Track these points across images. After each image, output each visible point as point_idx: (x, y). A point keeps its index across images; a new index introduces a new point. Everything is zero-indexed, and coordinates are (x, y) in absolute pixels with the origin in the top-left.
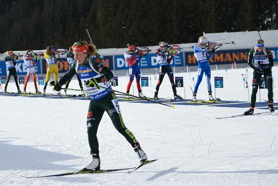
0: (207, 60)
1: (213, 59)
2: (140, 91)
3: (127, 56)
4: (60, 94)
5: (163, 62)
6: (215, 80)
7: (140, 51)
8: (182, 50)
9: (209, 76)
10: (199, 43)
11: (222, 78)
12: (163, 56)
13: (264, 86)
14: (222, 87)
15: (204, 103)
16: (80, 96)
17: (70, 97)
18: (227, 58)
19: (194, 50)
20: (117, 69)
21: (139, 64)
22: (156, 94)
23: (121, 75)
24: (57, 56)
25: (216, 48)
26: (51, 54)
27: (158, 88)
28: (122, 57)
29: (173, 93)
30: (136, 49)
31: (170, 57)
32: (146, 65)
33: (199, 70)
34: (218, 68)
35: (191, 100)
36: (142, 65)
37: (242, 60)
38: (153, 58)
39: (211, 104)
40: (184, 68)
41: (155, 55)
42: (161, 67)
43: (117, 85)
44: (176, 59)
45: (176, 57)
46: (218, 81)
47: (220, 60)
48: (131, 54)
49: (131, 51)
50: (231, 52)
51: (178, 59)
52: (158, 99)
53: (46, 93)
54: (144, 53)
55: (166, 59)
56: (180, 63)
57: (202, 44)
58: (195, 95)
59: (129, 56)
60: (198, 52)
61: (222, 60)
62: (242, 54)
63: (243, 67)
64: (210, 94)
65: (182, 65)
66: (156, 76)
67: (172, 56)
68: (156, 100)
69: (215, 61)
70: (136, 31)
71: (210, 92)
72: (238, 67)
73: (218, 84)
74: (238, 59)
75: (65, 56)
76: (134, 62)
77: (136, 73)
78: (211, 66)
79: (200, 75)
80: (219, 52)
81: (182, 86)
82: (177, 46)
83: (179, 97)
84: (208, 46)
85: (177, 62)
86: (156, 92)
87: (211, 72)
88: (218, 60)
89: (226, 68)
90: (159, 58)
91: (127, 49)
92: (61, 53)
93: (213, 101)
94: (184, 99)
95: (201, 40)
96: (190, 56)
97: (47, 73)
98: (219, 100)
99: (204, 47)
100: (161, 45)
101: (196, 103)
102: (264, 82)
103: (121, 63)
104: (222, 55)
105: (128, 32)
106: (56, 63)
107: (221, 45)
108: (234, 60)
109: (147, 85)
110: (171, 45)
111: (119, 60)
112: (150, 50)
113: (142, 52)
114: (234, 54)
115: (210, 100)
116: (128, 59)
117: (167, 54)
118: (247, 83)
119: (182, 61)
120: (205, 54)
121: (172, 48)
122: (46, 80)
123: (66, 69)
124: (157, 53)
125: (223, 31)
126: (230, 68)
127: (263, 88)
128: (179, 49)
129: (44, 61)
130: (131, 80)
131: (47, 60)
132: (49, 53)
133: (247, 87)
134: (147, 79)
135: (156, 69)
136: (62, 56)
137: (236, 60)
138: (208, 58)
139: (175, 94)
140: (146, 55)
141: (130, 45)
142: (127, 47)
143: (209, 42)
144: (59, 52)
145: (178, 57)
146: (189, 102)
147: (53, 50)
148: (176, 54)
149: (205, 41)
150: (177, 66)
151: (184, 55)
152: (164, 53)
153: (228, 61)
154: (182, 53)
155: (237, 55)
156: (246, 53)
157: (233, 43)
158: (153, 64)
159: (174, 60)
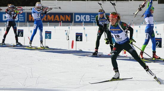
0: (40, 19)
1: (47, 18)
5: (9, 18)
6: (46, 33)
8: (24, 11)
9: (41, 30)
10: (36, 7)
11: (51, 32)
12: (10, 14)
13: (80, 40)
14: (50, 38)
15: (37, 49)
18: (56, 18)
19: (32, 11)
22: (4, 40)
25: (47, 11)
27: (5, 36)
29: (16, 41)
31: (15, 15)
33: (35, 26)
34: (49, 25)
35: (28, 47)
37: (66, 20)
38: (4, 15)
39: (41, 49)
40: (26, 23)
41: (5, 13)
42: (8, 22)
44: (20, 17)
45: (20, 15)
46: (48, 34)
47: (51, 19)
50: (59, 14)
52: (5, 44)
55: (12, 16)
56: (23, 20)
57: (38, 8)
58: (31, 43)
60: (34, 13)
61: (53, 20)
62: (67, 16)
63: (67, 26)
64: (42, 43)
65: (24, 21)
66: (5, 28)
68: (3, 45)
69: (48, 20)
71: (42, 41)
72: (63, 25)
73: (47, 36)
74: (64, 20)
78: (43, 24)
79: (35, 29)
80: (51, 14)
81: (22, 36)
82: (21, 8)
83: (20, 44)
84: (42, 9)
85: (21, 19)
86: (3, 39)
87: (43, 27)
89: (55, 26)
90: (7, 15)
93: (43, 48)
94: (23, 45)
95: (37, 4)
96: (30, 16)
98: (47, 47)
99: (39, 10)
100: (9, 6)
101: (31, 49)
102: (79, 37)
104: (53, 16)
107: (51, 9)
108: (61, 20)
110: (17, 7)
112: (1, 10)
114: (61, 16)
115: (41, 47)
117: (13, 13)
118: (68, 37)
119: (24, 19)
120: (39, 14)
121: (17, 9)
124: (6, 12)
126: (58, 25)
127: (78, 41)
128: (22, 10)
133: (68, 39)
135: (5, 23)
137: (62, 20)
138: (41, 18)
139: (17, 41)
143: (43, 6)
145: (22, 16)
146: (26, 48)
148: (19, 13)
149: (40, 5)
150: (20, 22)
151: (26, 15)
152: (11, 12)
153: (57, 20)
154: (25, 13)
155: (63, 17)
156: (70, 16)
157: (60, 8)
158: (4, 19)
159: (18, 17)
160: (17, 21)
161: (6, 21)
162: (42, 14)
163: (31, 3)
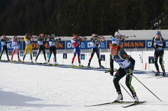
1: (124, 45)
2: (80, 62)
3: (73, 41)
4: (32, 62)
5: (93, 46)
7: (81, 39)
8: (105, 39)
12: (94, 42)
13: (152, 62)
16: (44, 63)
17: (38, 64)
18: (132, 45)
19: (112, 39)
20: (67, 48)
21: (80, 46)
22: (89, 64)
23: (69, 52)
24: (32, 40)
25: (125, 39)
26: (28, 38)
27: (90, 61)
28: (70, 42)
29: (99, 64)
30: (78, 38)
31: (98, 43)
32: (84, 47)
36: (82, 47)
37: (140, 46)
38: (88, 43)
40: (106, 50)
41: (89, 41)
42: (92, 49)
43: (66, 58)
44: (102, 44)
45: (102, 43)
47: (128, 46)
48: (75, 40)
49: (75, 38)
50: (134, 41)
51: (103, 44)
52: (90, 67)
53: (24, 61)
54: (83, 40)
55: (96, 44)
56: (104, 47)
57: (117, 36)
59: (74, 42)
60: (114, 40)
61: (129, 46)
62: (140, 43)
63: (141, 51)
65: (105, 48)
66: (90, 54)
67: (99, 43)
68: (89, 68)
70: (79, 27)
72: (137, 51)
74: (138, 46)
75: (36, 40)
76: (77, 45)
77: (78, 51)
80: (127, 41)
81: (104, 60)
82: (102, 37)
83: (102, 66)
84: (120, 37)
85: (102, 46)
86: (89, 63)
88: (126, 46)
89: (131, 51)
90: (91, 43)
91: (73, 38)
92: (35, 38)
94: (105, 67)
95: (116, 34)
96: (110, 43)
97: (26, 49)
99: (118, 38)
100: (93, 36)
102: (152, 60)
103: (69, 45)
104: (129, 43)
105: (75, 27)
106: (31, 44)
107: (128, 37)
108: (135, 46)
109: (84, 59)
110: (99, 36)
111: (68, 43)
112: (87, 39)
113: (82, 40)
114: (136, 43)
116: (73, 43)
117: (96, 41)
118: (142, 60)
119: (105, 46)
120: (118, 42)
121: (99, 38)
122: (25, 54)
123: (37, 47)
124: (91, 41)
125: (130, 29)
126: (133, 51)
127: (151, 63)
128: (104, 38)
129: (24, 42)
130: (75, 56)
131: (25, 42)
132: (27, 38)
133: (142, 62)
134: (84, 55)
135: (90, 50)
136: (35, 40)
137: (136, 46)
139: (100, 65)
140: (84, 41)
141: (75, 35)
142: (73, 36)
143: (121, 35)
144: (33, 37)
145: (103, 43)
147: (29, 36)
148: (101, 41)
149: (119, 34)
150: (102, 48)
151: (107, 42)
152: (94, 40)
153: (132, 47)
154: (105, 41)
155: (137, 43)
156: (143, 43)
157: (135, 36)
158: (88, 47)
159: (100, 45)
160: (100, 48)
161: (91, 48)
162: (121, 41)
163: (110, 33)
